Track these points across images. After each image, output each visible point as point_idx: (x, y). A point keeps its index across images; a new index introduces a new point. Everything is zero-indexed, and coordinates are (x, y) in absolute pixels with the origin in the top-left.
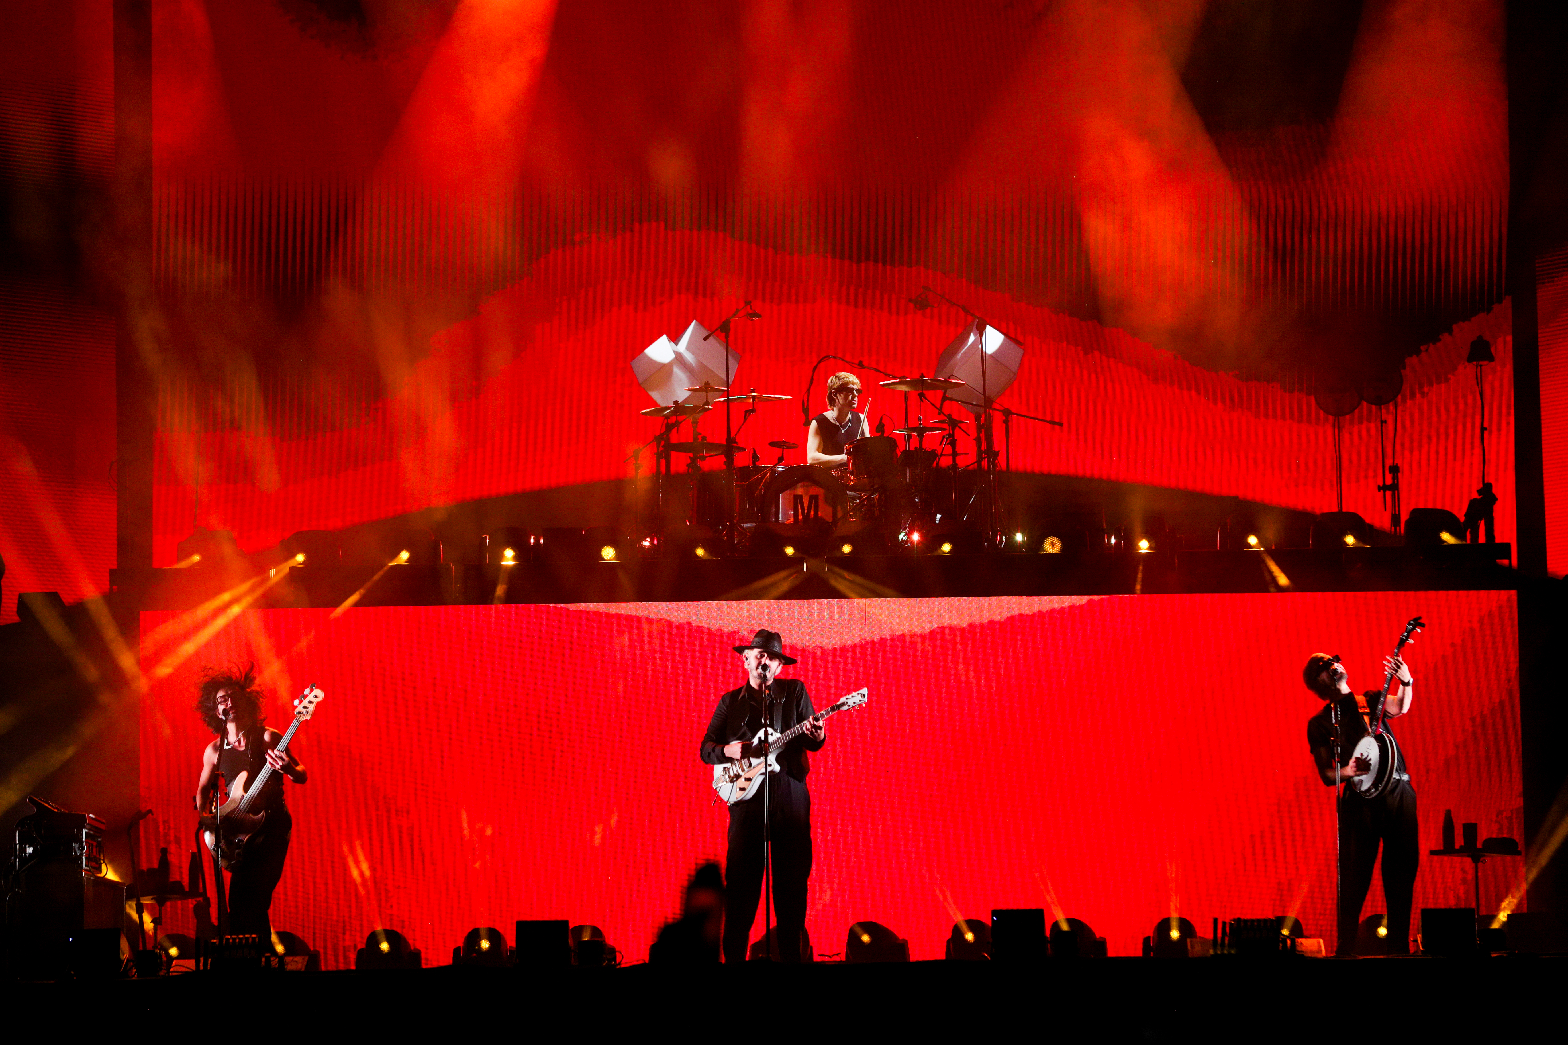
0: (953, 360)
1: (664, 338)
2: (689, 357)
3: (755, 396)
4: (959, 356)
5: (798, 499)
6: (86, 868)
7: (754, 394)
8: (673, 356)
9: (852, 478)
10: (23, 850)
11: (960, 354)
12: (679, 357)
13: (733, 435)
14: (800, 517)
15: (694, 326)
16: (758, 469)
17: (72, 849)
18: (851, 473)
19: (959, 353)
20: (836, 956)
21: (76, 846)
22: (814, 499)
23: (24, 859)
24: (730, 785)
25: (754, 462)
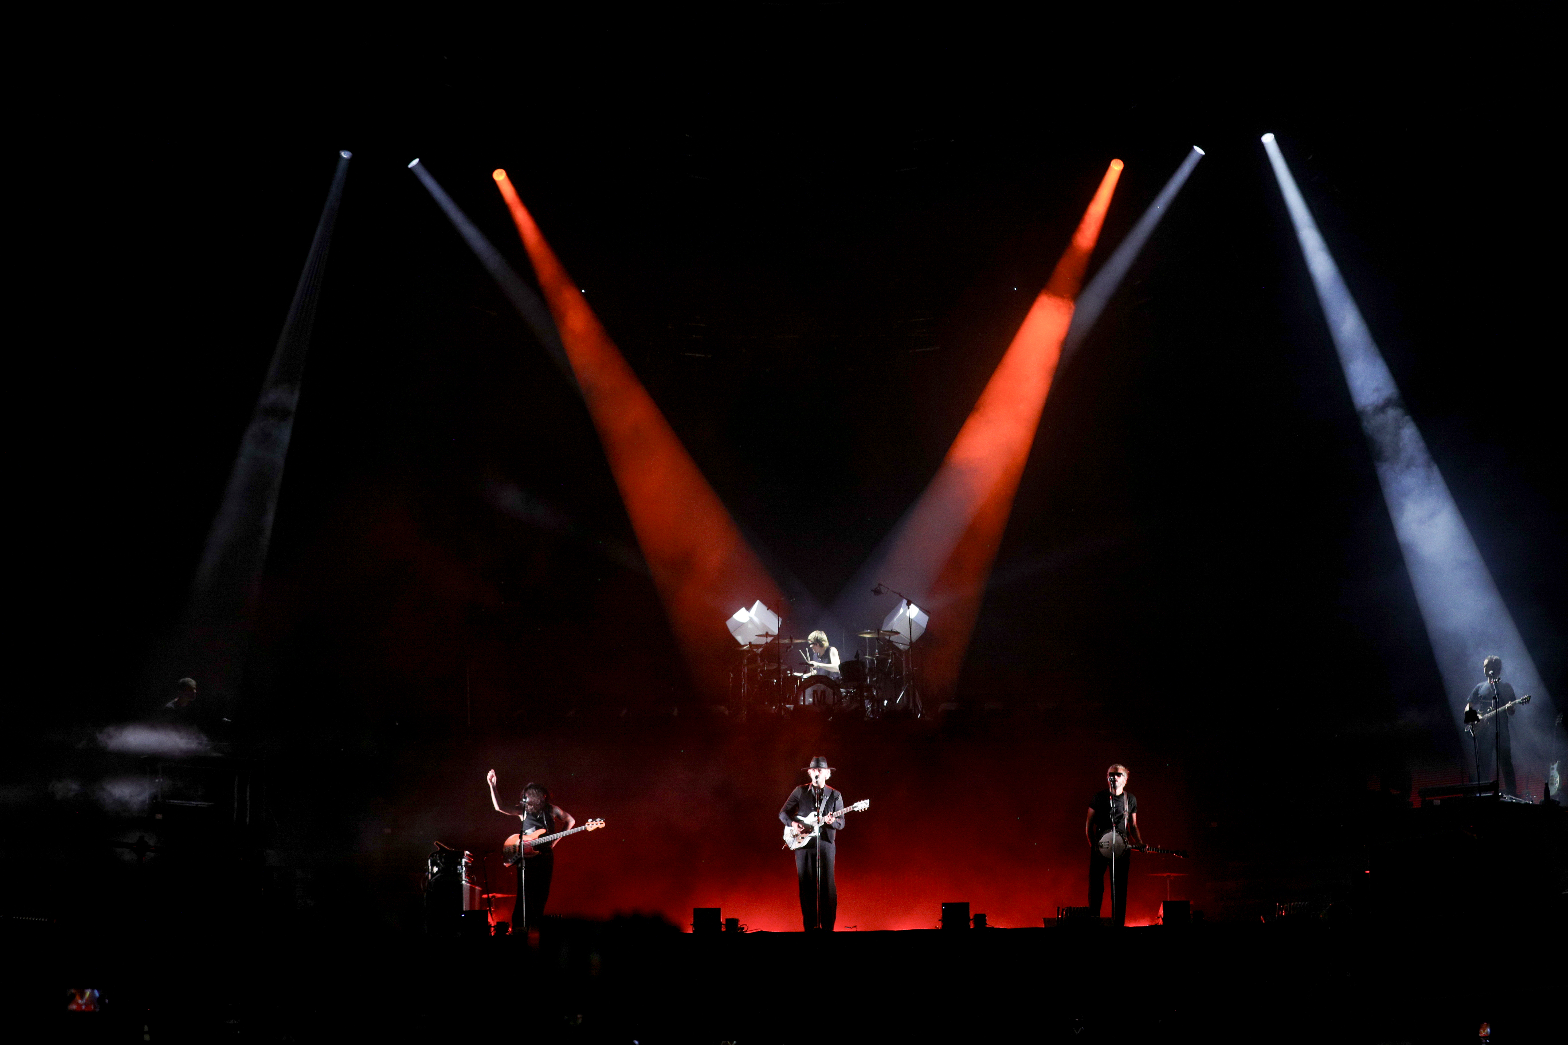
0: (892, 621)
1: (743, 609)
2: (756, 620)
6: (465, 879)
8: (748, 619)
10: (432, 869)
11: (897, 618)
12: (751, 620)
15: (758, 604)
17: (457, 869)
20: (854, 928)
21: (459, 867)
23: (433, 875)
24: (793, 839)
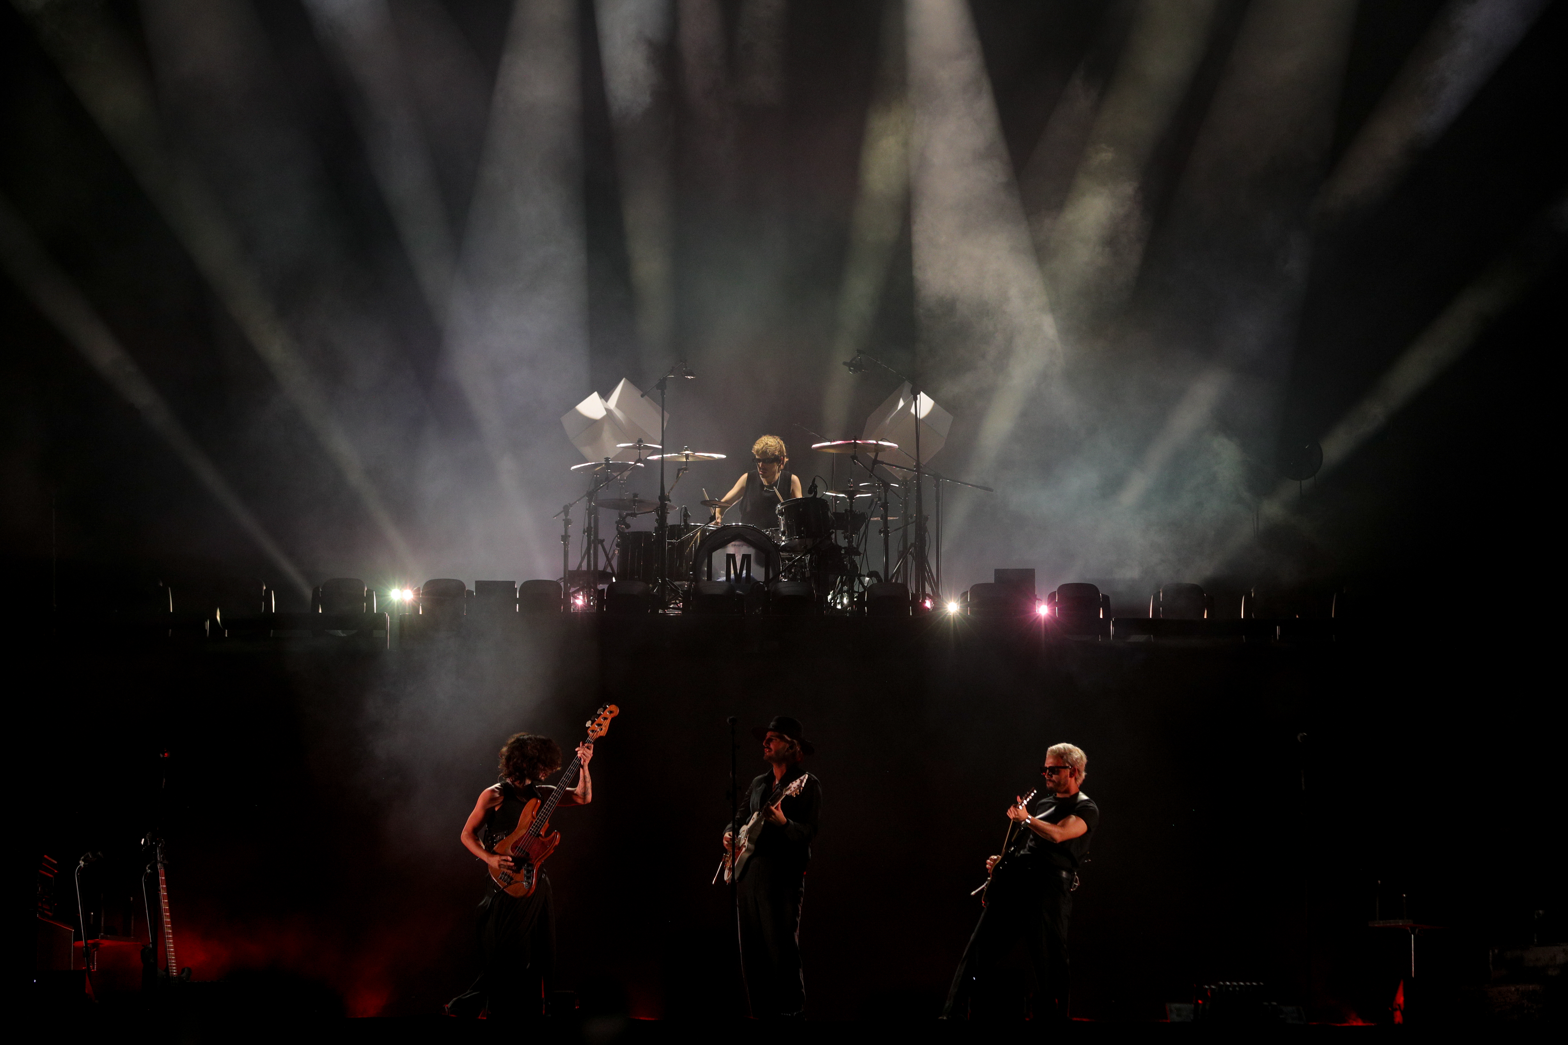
0: (883, 424)
3: (688, 454)
4: (888, 421)
5: (731, 557)
7: (687, 452)
8: (604, 413)
9: (784, 538)
11: (890, 418)
12: (610, 414)
13: (666, 493)
14: (732, 576)
16: (688, 528)
18: (783, 533)
19: (888, 417)
22: (746, 558)
25: (685, 521)
